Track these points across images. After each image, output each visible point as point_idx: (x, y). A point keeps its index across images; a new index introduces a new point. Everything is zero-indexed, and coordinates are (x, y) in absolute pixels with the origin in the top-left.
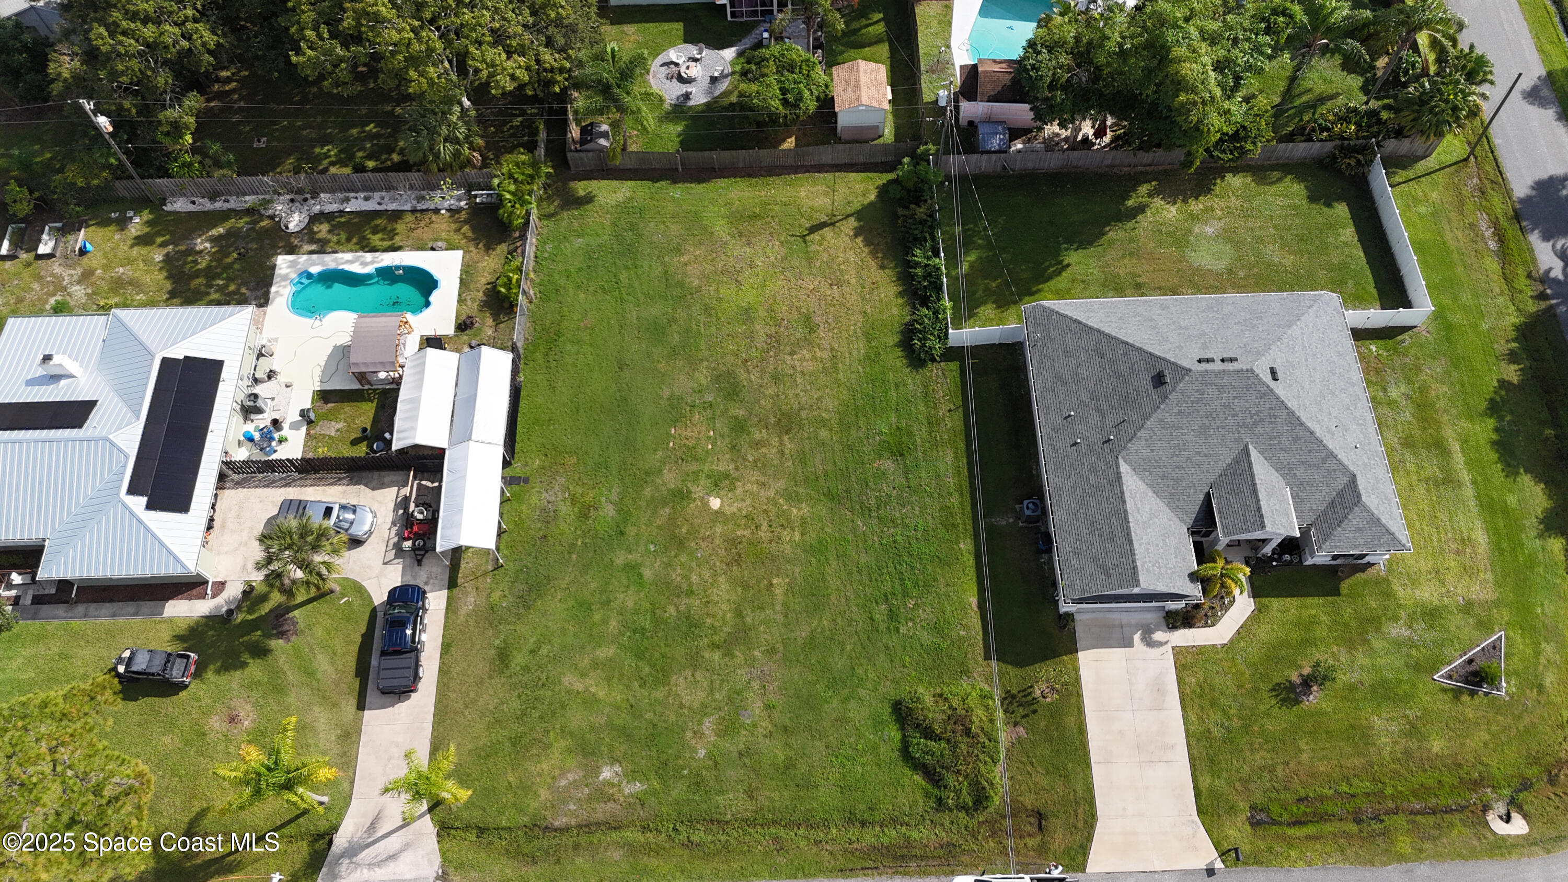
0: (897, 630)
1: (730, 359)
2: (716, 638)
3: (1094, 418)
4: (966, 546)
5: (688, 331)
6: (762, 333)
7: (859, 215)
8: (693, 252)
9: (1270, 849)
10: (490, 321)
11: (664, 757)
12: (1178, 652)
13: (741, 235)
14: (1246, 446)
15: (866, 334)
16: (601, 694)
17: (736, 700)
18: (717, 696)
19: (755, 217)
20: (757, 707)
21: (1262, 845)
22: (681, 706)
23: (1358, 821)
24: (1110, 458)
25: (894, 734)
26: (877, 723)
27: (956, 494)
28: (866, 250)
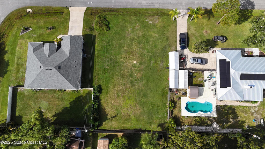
0: (108, 40)
1: (132, 89)
2: (135, 40)
3: (71, 65)
4: (96, 53)
5: (139, 95)
6: (126, 94)
7: (107, 119)
8: (138, 112)
9: (62, 9)
10: (175, 99)
11: (143, 24)
12: (67, 34)
13: (129, 116)
14: (48, 57)
15: (108, 92)
16: (153, 33)
17: (133, 31)
18: (135, 32)
19: (126, 120)
20: (130, 30)
21: (63, 10)
22: (141, 31)
23: (49, 12)
24: (70, 57)
25: (110, 25)
26: (113, 27)
27: (96, 61)
28: (106, 111)
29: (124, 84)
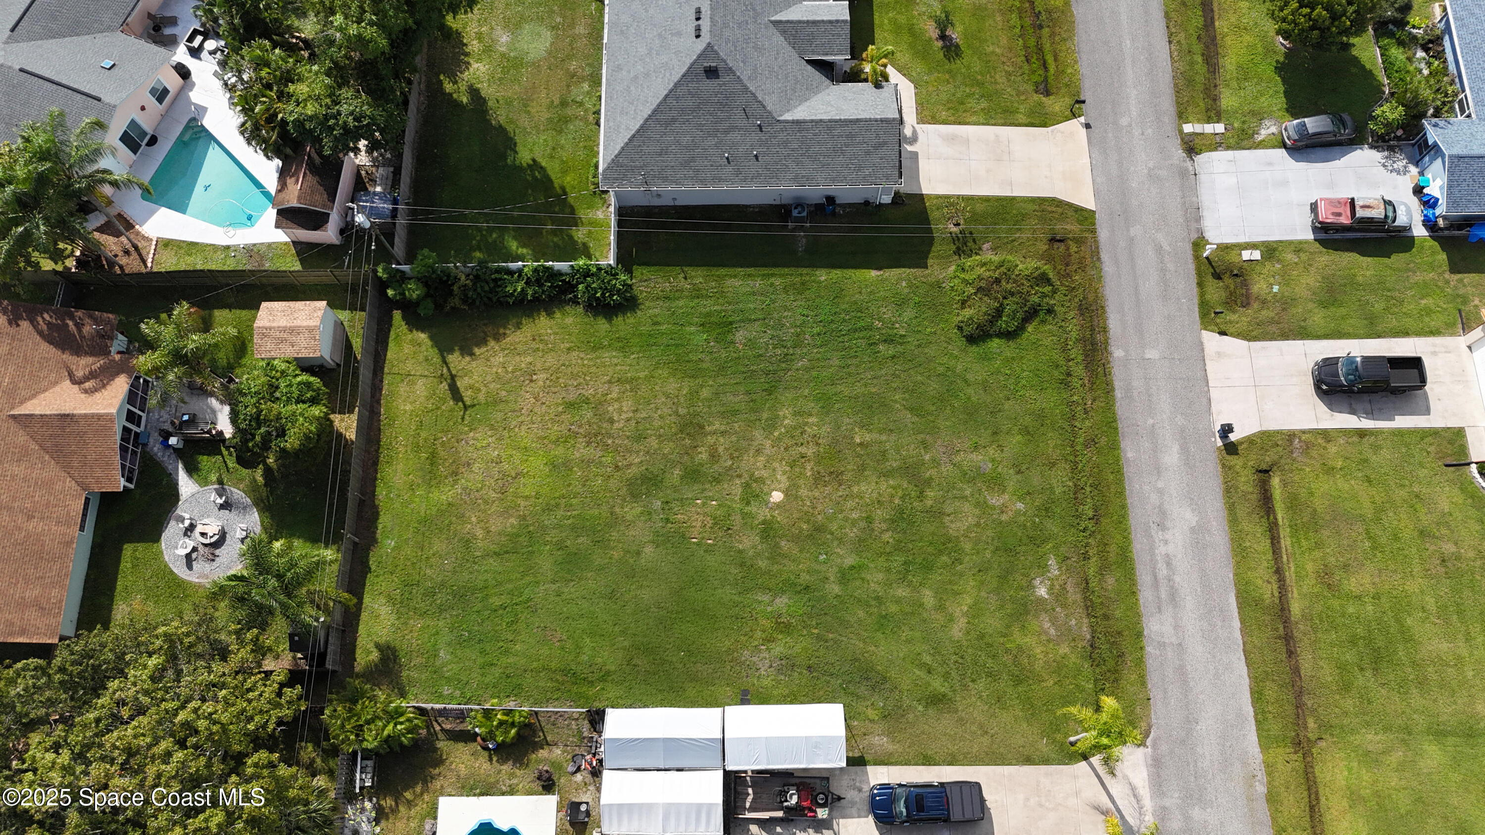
0: (903, 336)
1: (613, 484)
2: (913, 494)
3: (735, 136)
4: (823, 275)
5: (573, 528)
6: (585, 451)
7: (444, 348)
8: (472, 526)
9: (1067, 85)
10: (543, 753)
11: (1025, 540)
12: (921, 120)
13: (455, 473)
14: (773, 22)
15: (594, 349)
16: (969, 601)
17: (973, 476)
18: (968, 492)
19: (433, 458)
20: (977, 457)
21: (1063, 90)
22: (978, 525)
24: (778, 127)
25: (995, 344)
26: (986, 358)
27: (772, 280)
28: (492, 343)
29: (640, 437)
